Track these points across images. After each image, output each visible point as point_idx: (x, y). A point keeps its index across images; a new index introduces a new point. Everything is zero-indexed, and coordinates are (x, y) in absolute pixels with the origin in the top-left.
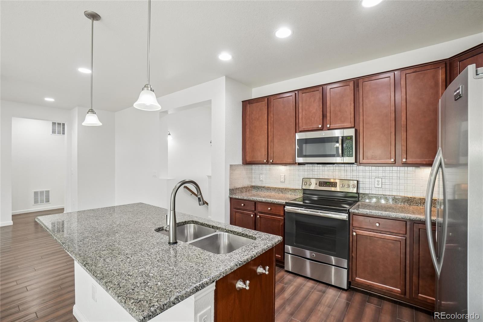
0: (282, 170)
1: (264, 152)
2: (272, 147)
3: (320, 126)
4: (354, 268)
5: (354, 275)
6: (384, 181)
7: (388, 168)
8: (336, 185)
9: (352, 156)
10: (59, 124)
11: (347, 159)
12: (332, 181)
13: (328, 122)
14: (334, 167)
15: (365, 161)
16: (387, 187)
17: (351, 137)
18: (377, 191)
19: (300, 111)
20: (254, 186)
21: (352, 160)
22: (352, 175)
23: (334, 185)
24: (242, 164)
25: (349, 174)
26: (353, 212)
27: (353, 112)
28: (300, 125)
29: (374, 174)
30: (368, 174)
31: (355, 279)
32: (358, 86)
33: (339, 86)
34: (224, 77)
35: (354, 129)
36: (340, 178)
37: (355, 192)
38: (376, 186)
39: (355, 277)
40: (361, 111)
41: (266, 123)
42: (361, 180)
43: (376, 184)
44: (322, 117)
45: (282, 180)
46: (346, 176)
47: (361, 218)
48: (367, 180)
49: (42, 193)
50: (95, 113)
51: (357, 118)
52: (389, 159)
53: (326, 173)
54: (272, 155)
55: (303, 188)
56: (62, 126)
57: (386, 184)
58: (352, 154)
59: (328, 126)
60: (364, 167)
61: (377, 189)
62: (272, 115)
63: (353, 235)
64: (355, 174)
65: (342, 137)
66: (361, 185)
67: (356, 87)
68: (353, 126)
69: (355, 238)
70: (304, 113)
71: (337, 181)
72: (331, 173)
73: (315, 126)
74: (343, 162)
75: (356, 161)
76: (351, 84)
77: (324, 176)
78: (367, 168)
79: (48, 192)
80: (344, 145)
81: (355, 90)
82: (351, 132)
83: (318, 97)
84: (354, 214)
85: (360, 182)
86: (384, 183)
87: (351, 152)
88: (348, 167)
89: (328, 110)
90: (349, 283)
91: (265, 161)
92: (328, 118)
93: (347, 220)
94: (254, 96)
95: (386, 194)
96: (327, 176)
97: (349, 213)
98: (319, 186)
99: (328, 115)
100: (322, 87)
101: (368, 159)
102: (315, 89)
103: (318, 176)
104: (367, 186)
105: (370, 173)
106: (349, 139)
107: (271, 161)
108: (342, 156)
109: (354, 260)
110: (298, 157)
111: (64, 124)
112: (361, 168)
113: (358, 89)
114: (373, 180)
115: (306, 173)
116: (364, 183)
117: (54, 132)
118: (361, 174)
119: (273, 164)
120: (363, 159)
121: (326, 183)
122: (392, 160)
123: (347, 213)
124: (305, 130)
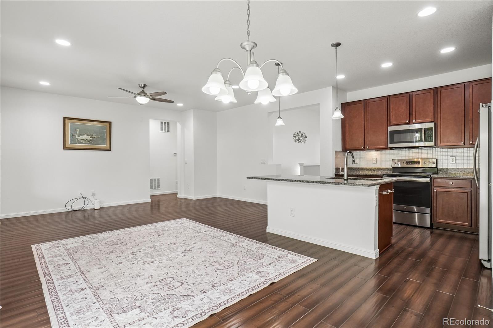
0: (374, 154)
1: (361, 140)
2: (368, 137)
3: (407, 121)
4: (435, 214)
5: (435, 218)
6: (457, 158)
7: (460, 149)
8: (420, 163)
9: (433, 141)
10: (165, 123)
11: (428, 144)
12: (415, 160)
13: (414, 118)
14: (418, 150)
15: (442, 144)
16: (460, 162)
17: (432, 128)
18: (452, 166)
19: (391, 110)
20: (350, 168)
21: (432, 144)
22: (432, 155)
23: (418, 162)
24: (341, 150)
25: (429, 155)
26: (434, 177)
27: (433, 111)
28: (391, 120)
29: (449, 154)
30: (444, 154)
31: (436, 221)
32: (437, 93)
33: (422, 93)
34: (331, 87)
35: (434, 123)
36: (422, 158)
37: (435, 167)
38: (451, 162)
39: (436, 219)
40: (439, 110)
41: (363, 120)
42: (439, 159)
43: (451, 161)
44: (409, 115)
45: (375, 162)
46: (427, 157)
47: (439, 180)
48: (444, 158)
49: (155, 180)
50: (281, 119)
51: (436, 115)
52: (460, 142)
53: (411, 155)
54: (368, 143)
55: (393, 166)
56: (167, 124)
57: (459, 160)
58: (433, 139)
59: (414, 121)
60: (442, 149)
61: (452, 164)
62: (368, 114)
63: (434, 191)
64: (434, 154)
65: (425, 128)
66: (439, 162)
67: (435, 94)
68: (433, 121)
69: (435, 194)
70: (394, 112)
71: (420, 160)
72: (415, 155)
73: (403, 122)
74: (425, 145)
75: (435, 145)
76: (432, 92)
77: (409, 157)
78: (444, 150)
79: (158, 180)
80: (426, 135)
81: (435, 95)
82: (432, 125)
83: (406, 101)
84: (435, 178)
85: (438, 160)
86: (457, 160)
87: (431, 139)
88: (428, 150)
89: (414, 110)
90: (432, 224)
91: (363, 147)
92: (414, 116)
93: (430, 182)
94: (348, 100)
95: (459, 168)
96: (412, 157)
97: (431, 177)
98: (406, 164)
99: (414, 113)
100: (409, 94)
101: (444, 143)
102: (403, 95)
103: (405, 157)
104: (444, 163)
105: (447, 153)
106: (430, 130)
107: (368, 147)
108: (425, 142)
109: (435, 208)
110: (390, 143)
111: (169, 123)
112: (439, 150)
113: (437, 95)
114: (449, 158)
115: (395, 156)
116: (442, 160)
117: (162, 130)
118: (439, 154)
119: (369, 149)
120: (441, 143)
121: (412, 161)
122: (462, 143)
123: (430, 178)
124: (395, 124)
